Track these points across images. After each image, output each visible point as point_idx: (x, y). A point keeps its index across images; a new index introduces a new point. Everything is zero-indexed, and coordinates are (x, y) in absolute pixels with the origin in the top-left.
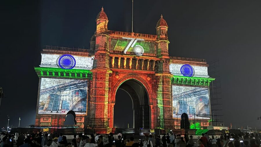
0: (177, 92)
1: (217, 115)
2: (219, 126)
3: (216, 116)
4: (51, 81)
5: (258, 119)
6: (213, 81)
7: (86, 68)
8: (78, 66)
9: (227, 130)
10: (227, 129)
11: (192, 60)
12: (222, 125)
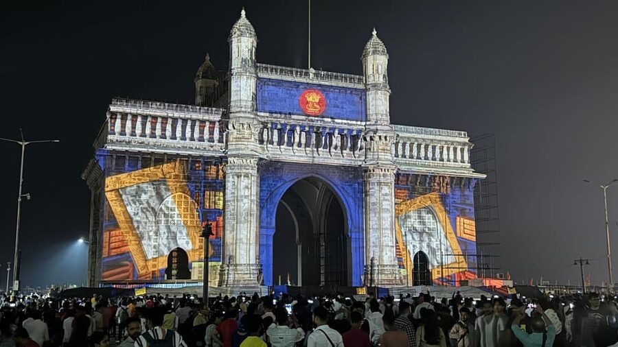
0: (406, 204)
1: (489, 256)
2: (496, 278)
3: (485, 256)
4: (132, 181)
5: (575, 264)
6: (482, 179)
7: (209, 150)
8: (191, 146)
9: (511, 288)
10: (511, 286)
11: (438, 133)
12: (501, 276)
